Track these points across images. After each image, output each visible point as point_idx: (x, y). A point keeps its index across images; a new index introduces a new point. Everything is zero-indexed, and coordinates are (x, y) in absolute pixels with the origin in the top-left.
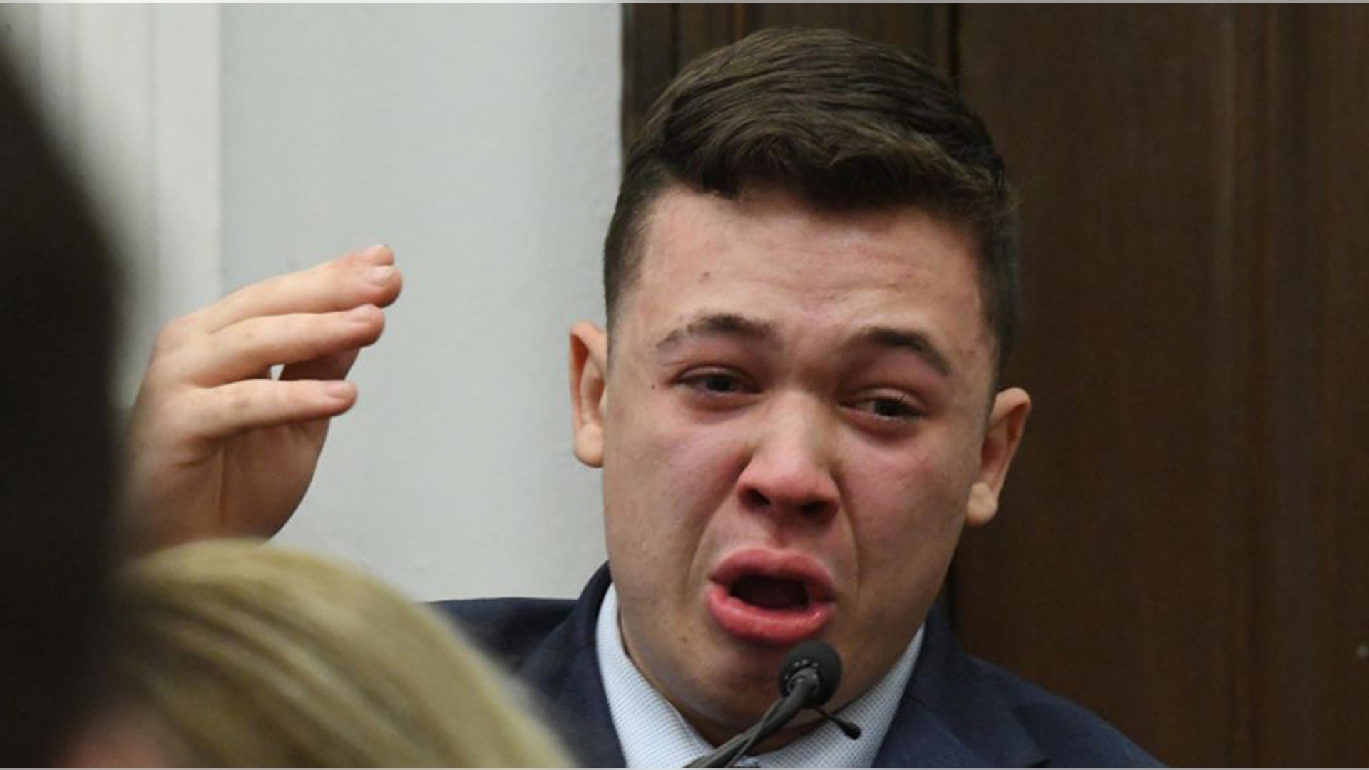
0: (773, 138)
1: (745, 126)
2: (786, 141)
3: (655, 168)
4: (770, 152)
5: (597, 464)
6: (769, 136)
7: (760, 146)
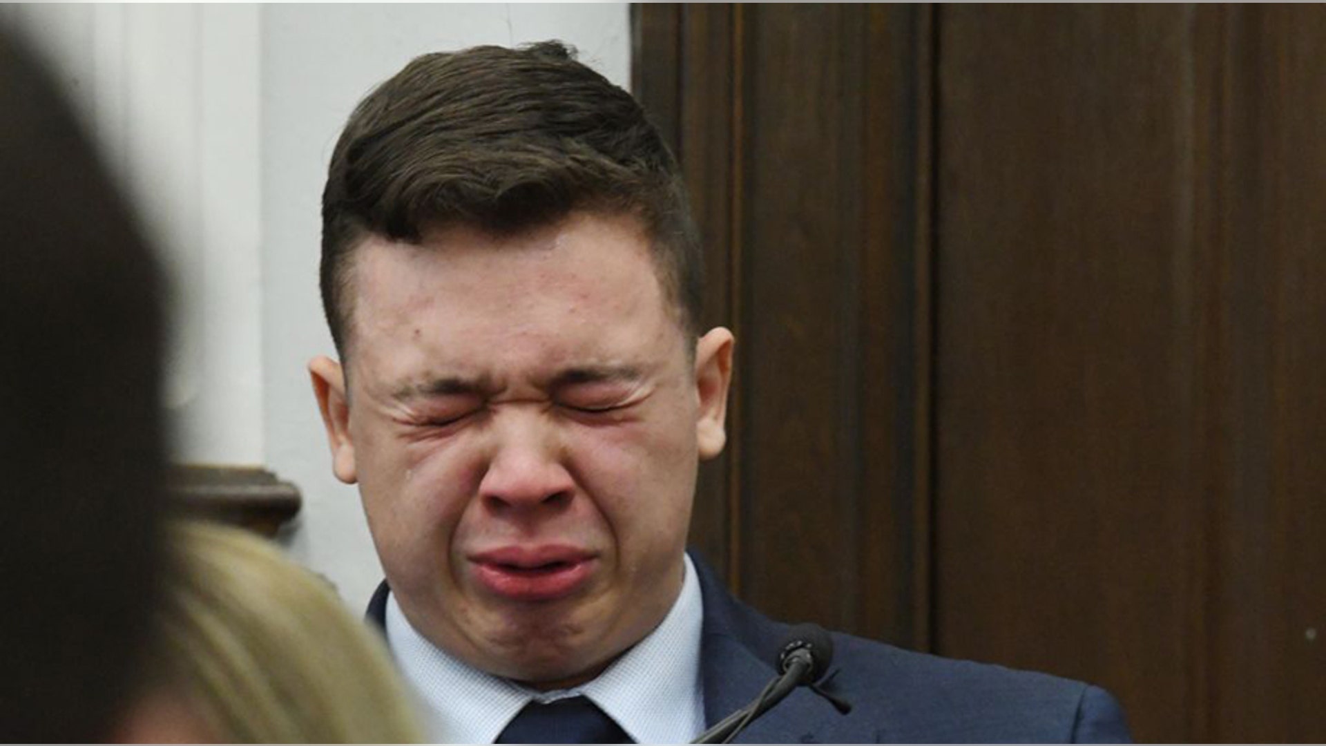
0: (440, 185)
1: (412, 178)
2: (452, 186)
3: (346, 221)
4: (440, 200)
5: (352, 481)
6: (435, 185)
7: (428, 196)
